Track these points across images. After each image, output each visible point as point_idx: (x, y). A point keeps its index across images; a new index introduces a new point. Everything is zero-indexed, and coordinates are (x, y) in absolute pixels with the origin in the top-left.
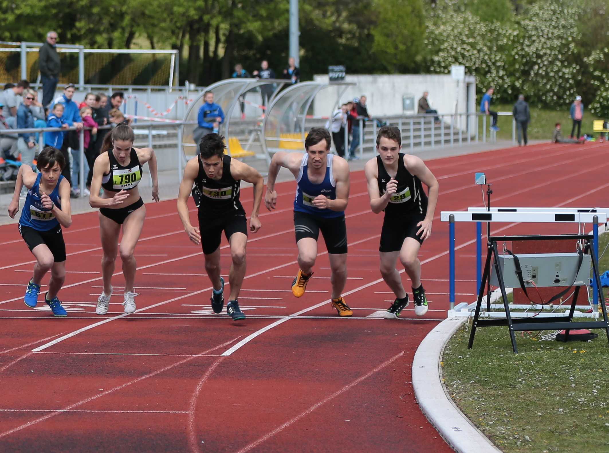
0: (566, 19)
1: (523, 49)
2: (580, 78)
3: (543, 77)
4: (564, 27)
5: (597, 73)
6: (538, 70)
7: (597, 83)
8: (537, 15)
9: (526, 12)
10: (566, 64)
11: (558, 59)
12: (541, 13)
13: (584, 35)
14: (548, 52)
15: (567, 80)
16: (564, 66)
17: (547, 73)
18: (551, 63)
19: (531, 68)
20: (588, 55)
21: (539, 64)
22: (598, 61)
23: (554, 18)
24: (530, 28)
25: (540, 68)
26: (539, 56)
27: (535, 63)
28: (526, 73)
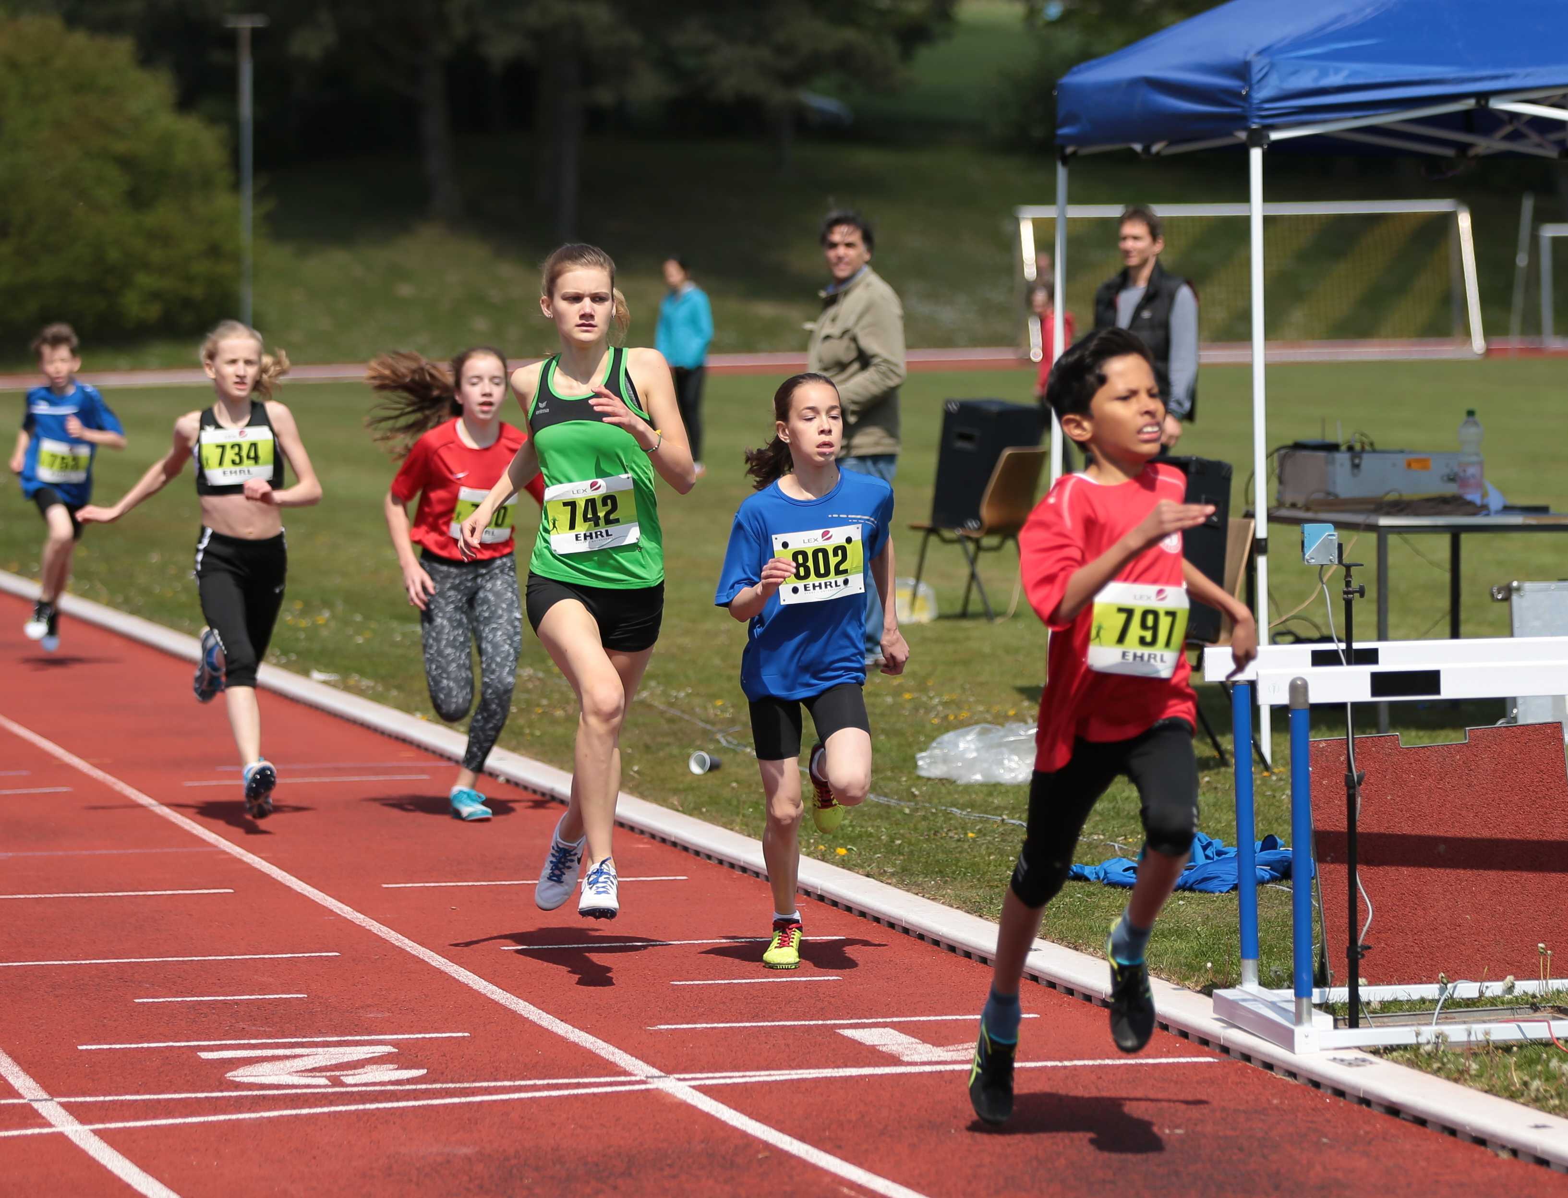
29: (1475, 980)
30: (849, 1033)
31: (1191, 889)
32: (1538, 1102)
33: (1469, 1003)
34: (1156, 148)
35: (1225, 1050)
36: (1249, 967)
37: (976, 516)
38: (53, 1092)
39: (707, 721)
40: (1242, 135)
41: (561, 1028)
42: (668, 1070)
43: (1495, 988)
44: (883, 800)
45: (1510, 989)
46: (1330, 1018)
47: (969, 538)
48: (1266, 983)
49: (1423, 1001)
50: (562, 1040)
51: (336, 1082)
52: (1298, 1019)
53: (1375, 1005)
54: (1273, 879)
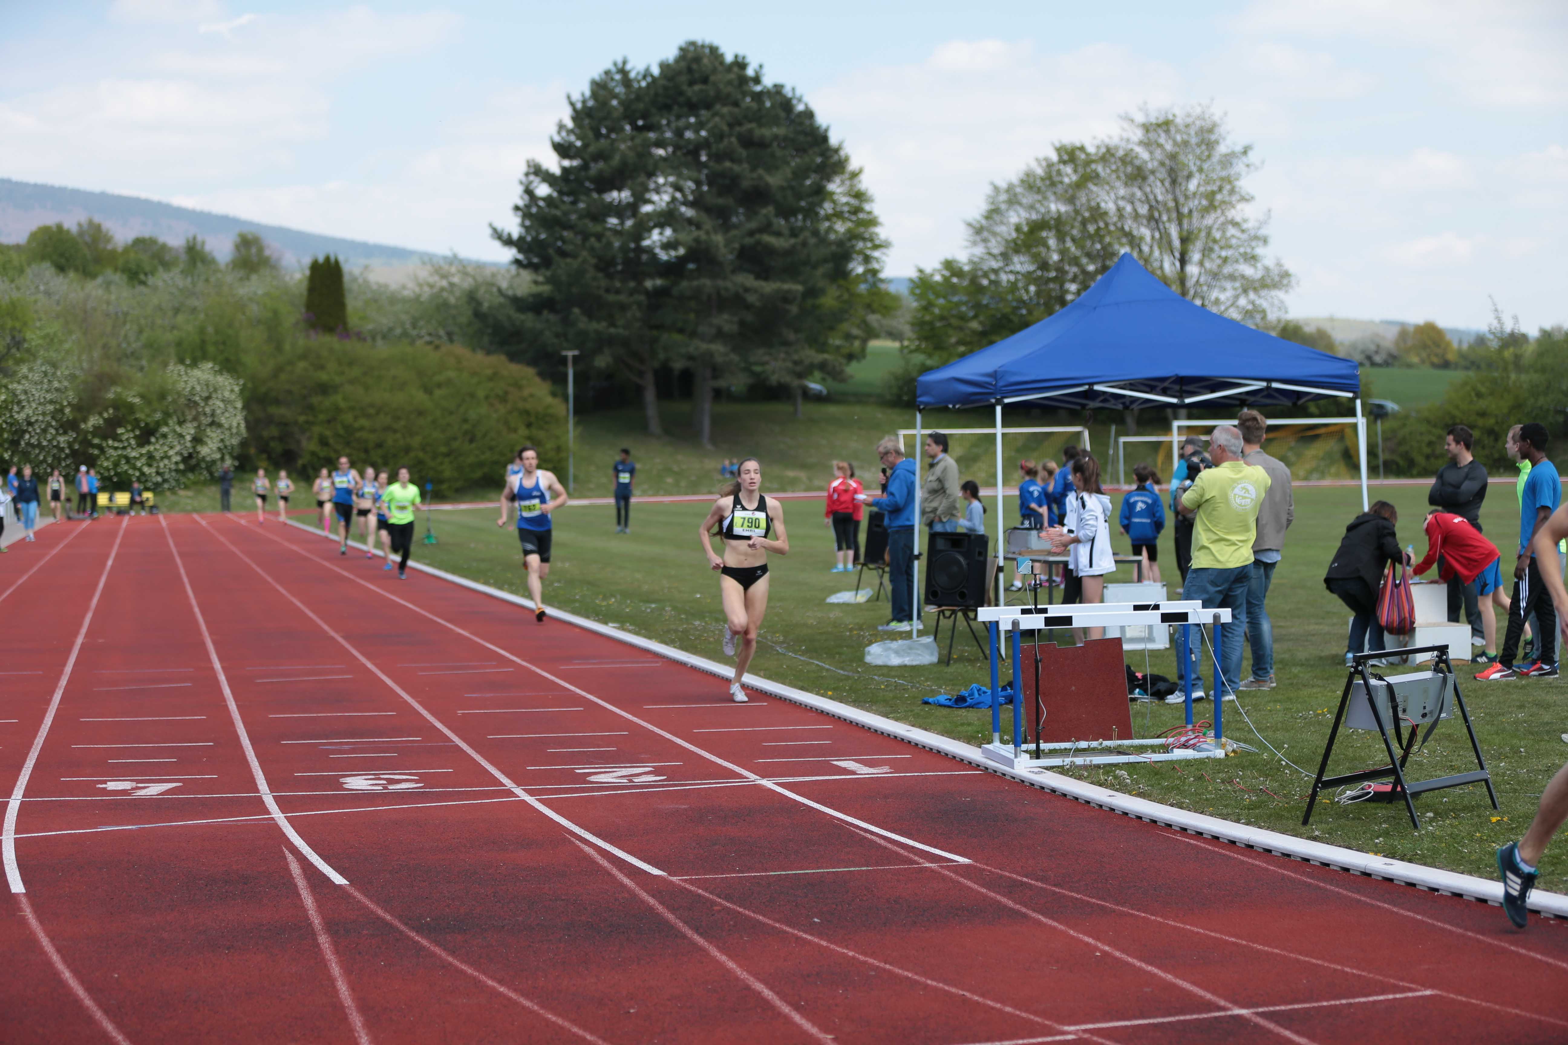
0: (60, 382)
1: (12, 416)
2: (76, 447)
3: (33, 446)
4: (57, 390)
5: (96, 441)
6: (29, 439)
7: (96, 452)
8: (26, 377)
9: (15, 373)
10: (61, 431)
11: (52, 426)
12: (30, 376)
13: (80, 399)
14: (41, 418)
15: (62, 450)
16: (58, 433)
17: (40, 443)
18: (44, 431)
19: (22, 437)
20: (85, 420)
21: (29, 433)
22: (96, 428)
23: (46, 381)
24: (18, 392)
25: (31, 437)
26: (30, 424)
27: (25, 431)
28: (15, 443)
29: (1087, 740)
30: (835, 763)
31: (972, 707)
32: (1111, 787)
33: (1084, 750)
34: (957, 406)
35: (987, 769)
36: (996, 736)
37: (883, 558)
38: (519, 785)
39: (773, 642)
40: (993, 401)
41: (720, 761)
42: (763, 777)
43: (1094, 744)
44: (846, 673)
45: (1101, 744)
46: (1028, 756)
47: (879, 568)
48: (1003, 742)
49: (1066, 749)
50: (720, 765)
51: (631, 781)
52: (1016, 757)
53: (1046, 751)
54: (1006, 703)
